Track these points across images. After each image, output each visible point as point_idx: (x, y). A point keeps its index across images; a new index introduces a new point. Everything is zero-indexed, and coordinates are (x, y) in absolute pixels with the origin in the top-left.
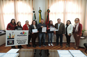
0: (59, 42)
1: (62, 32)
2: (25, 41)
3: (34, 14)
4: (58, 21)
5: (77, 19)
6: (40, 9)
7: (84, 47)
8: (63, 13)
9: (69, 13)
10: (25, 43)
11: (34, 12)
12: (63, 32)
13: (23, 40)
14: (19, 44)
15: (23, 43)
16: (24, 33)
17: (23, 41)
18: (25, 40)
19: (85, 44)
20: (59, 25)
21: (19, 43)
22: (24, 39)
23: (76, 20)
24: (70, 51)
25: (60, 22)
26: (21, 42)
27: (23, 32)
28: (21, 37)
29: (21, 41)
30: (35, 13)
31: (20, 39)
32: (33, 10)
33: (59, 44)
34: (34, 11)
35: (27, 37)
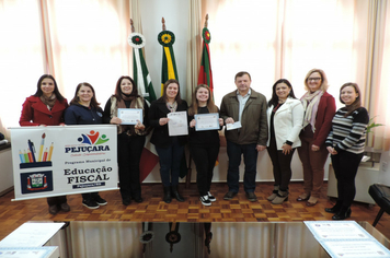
0: (241, 180)
1: (254, 136)
2: (102, 174)
3: (140, 50)
5: (316, 75)
6: (164, 26)
7: (371, 200)
8: (276, 45)
10: (103, 184)
11: (137, 40)
12: (258, 133)
13: (93, 171)
14: (75, 187)
15: (95, 185)
16: (94, 137)
17: (96, 174)
18: (104, 170)
19: (373, 191)
20: (243, 101)
21: (74, 182)
22: (100, 165)
23: (312, 76)
25: (248, 88)
26: (83, 179)
27: (92, 132)
28: (83, 156)
29: (85, 174)
30: (140, 46)
31: (79, 167)
32: (133, 31)
33: (241, 188)
34: (136, 34)
35: (113, 154)
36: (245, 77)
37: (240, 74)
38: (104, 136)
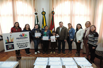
2: (26, 44)
4: (60, 24)
6: (43, 10)
9: (77, 15)
10: (27, 46)
13: (24, 43)
14: (20, 48)
15: (25, 47)
16: (23, 35)
17: (25, 44)
18: (27, 43)
21: (19, 47)
22: (25, 42)
24: (75, 58)
25: (62, 26)
26: (21, 45)
27: (23, 34)
28: (21, 40)
30: (37, 15)
31: (20, 43)
32: (35, 11)
35: (28, 39)
36: (61, 23)
37: (60, 22)
38: (26, 35)
